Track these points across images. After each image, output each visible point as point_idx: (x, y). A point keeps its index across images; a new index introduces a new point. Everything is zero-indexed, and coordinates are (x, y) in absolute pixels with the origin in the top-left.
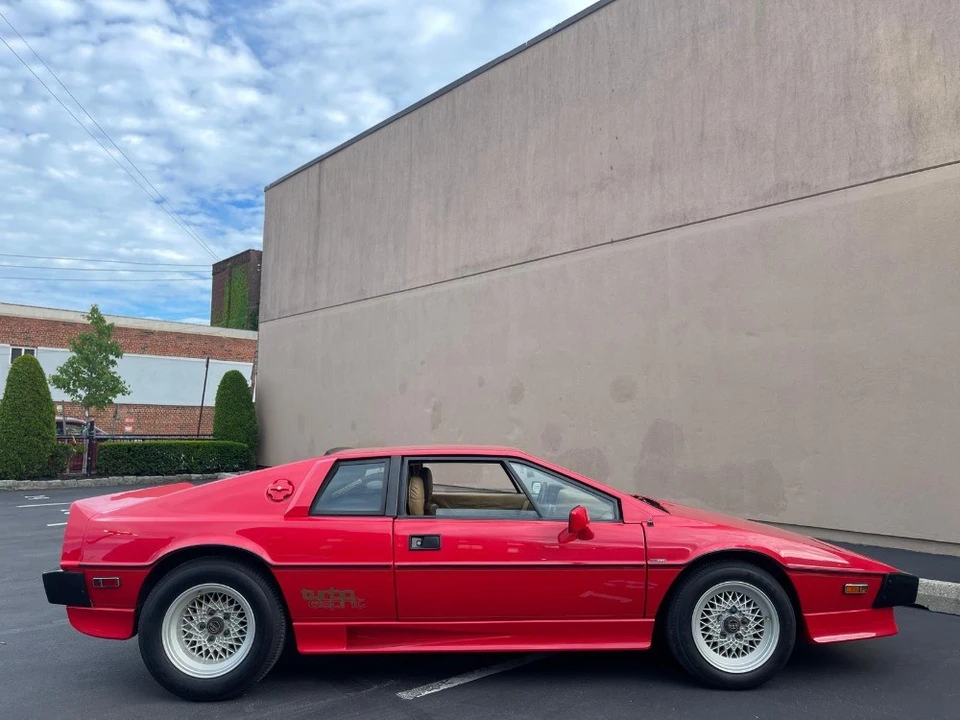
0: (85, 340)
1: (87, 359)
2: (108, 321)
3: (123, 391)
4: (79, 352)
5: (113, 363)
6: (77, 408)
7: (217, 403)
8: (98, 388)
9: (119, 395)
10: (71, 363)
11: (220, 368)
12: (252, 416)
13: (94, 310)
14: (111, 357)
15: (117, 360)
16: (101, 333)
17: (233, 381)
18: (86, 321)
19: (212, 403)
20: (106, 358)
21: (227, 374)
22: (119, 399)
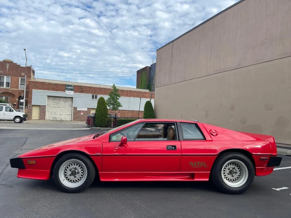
0: (112, 93)
1: (112, 98)
2: (117, 88)
3: (121, 106)
4: (111, 96)
5: (118, 99)
6: (111, 111)
7: (144, 110)
8: (115, 105)
9: (120, 107)
10: (109, 99)
11: (144, 101)
12: (153, 113)
13: (114, 85)
14: (118, 97)
15: (119, 98)
16: (115, 91)
17: (148, 104)
18: (112, 88)
19: (143, 110)
20: (117, 97)
21: (147, 102)
22: (120, 108)
